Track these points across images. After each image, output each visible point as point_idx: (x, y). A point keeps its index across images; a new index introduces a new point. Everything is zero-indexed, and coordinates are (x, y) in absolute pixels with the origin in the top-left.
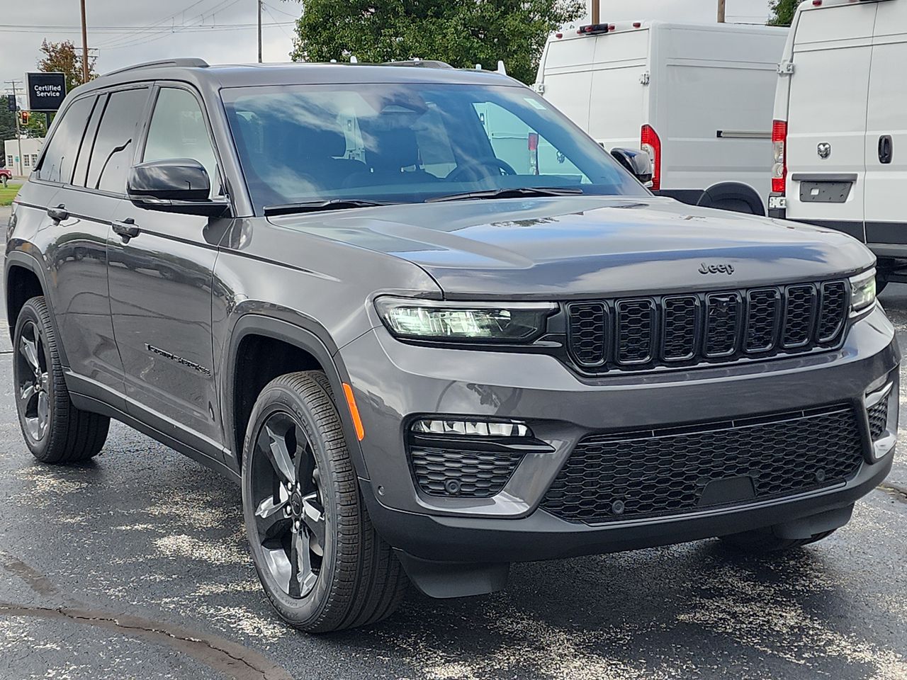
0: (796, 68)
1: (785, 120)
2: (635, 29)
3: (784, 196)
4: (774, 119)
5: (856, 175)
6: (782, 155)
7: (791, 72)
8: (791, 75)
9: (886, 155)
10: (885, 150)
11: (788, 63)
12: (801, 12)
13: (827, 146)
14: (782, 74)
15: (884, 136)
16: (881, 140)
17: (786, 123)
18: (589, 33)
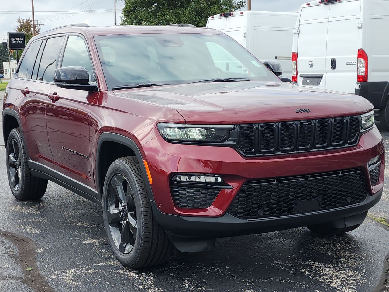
0: (300, 31)
1: (297, 52)
2: (241, 14)
3: (297, 83)
4: (293, 51)
5: (323, 74)
6: (296, 66)
7: (298, 32)
8: (299, 34)
9: (333, 66)
10: (333, 64)
11: (297, 29)
12: (302, 8)
13: (312, 63)
14: (295, 33)
15: (332, 59)
16: (331, 60)
17: (297, 53)
18: (223, 16)
